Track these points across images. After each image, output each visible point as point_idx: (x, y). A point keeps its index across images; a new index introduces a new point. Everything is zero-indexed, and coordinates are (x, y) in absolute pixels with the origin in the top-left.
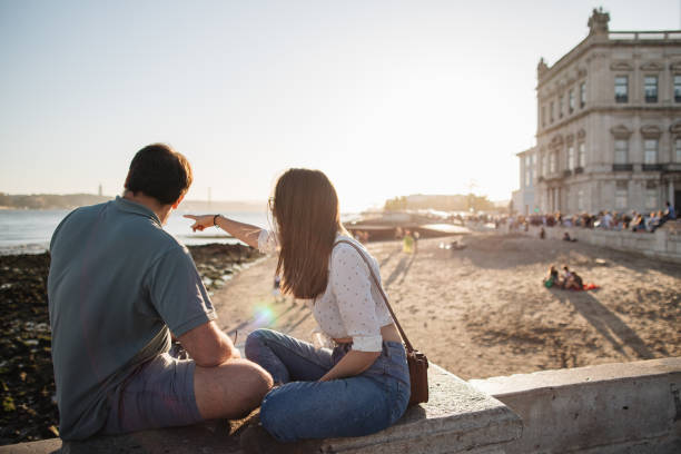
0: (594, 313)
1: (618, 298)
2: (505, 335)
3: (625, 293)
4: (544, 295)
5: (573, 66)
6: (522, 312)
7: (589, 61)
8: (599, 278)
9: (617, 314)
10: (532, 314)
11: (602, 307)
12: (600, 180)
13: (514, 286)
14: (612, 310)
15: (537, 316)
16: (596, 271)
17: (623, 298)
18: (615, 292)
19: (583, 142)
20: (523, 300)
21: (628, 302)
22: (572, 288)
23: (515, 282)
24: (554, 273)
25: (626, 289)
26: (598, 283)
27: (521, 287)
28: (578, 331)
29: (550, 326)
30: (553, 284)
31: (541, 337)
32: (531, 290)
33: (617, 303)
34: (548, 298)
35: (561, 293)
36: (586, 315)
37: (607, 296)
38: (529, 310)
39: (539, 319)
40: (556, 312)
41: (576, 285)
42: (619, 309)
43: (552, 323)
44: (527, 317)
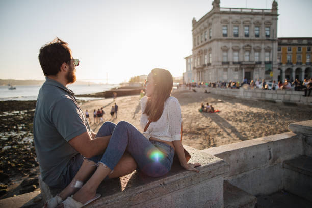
0: (219, 121)
1: (227, 115)
2: (186, 132)
3: (230, 113)
4: (199, 115)
6: (191, 122)
8: (220, 107)
9: (228, 121)
10: (195, 123)
11: (222, 119)
12: (217, 68)
13: (188, 112)
14: (226, 120)
15: (197, 123)
16: (218, 104)
17: (229, 115)
18: (226, 113)
19: (210, 53)
20: (192, 117)
21: (231, 116)
22: (210, 112)
23: (187, 111)
24: (203, 106)
25: (230, 111)
26: (220, 109)
27: (190, 112)
28: (214, 129)
29: (203, 127)
30: (203, 110)
31: (200, 132)
32: (194, 113)
33: (227, 117)
34: (201, 116)
35: (206, 114)
36: (216, 122)
37: (223, 114)
38: (193, 121)
39: (198, 125)
40: (204, 122)
41: (212, 111)
42: (228, 119)
43: (203, 126)
44: (193, 124)
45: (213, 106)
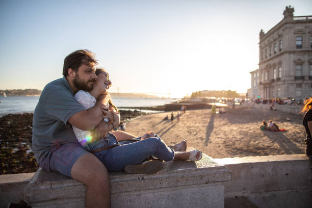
0: (284, 141)
1: (295, 135)
2: (242, 150)
3: (299, 133)
4: (260, 133)
5: (276, 33)
6: (250, 141)
7: (283, 30)
8: (287, 126)
9: (294, 143)
10: (255, 141)
11: (287, 139)
12: (288, 84)
13: (247, 129)
14: (292, 141)
15: (257, 142)
16: (285, 123)
17: (298, 135)
18: (294, 133)
19: (280, 67)
20: (251, 135)
21: (300, 137)
22: (274, 131)
23: (247, 128)
25: (300, 132)
26: (285, 128)
27: (250, 130)
28: (276, 149)
29: (263, 147)
30: (264, 128)
31: (258, 151)
32: (254, 131)
33: (295, 137)
34: (262, 135)
35: (268, 133)
36: (279, 143)
37: (290, 134)
39: (258, 144)
40: (265, 141)
41: (276, 129)
42: (295, 140)
43: (264, 145)
44: (252, 143)
45: (277, 125)
